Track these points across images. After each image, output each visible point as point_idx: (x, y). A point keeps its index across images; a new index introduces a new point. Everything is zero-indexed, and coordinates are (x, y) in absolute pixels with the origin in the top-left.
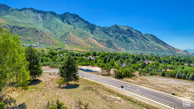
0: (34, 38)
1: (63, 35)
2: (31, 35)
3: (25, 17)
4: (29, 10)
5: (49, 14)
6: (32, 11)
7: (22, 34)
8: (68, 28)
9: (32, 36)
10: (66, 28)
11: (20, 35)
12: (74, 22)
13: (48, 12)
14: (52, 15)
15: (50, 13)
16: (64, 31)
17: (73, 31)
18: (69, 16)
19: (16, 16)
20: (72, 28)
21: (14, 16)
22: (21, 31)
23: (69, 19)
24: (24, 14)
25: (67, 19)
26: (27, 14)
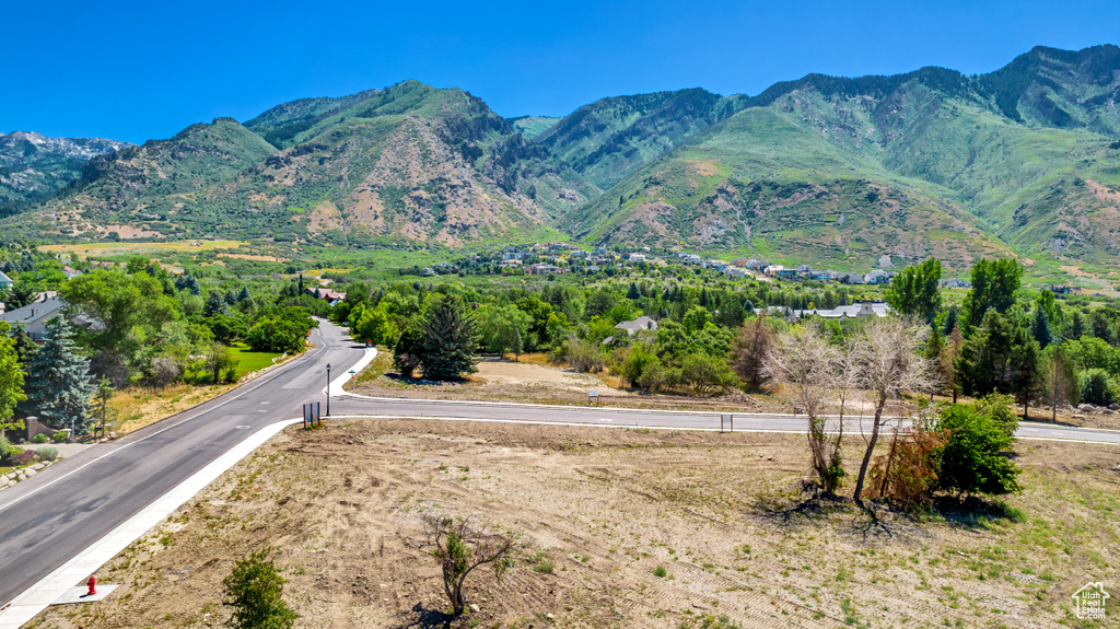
0: (861, 234)
1: (1028, 201)
2: (842, 219)
3: (794, 129)
4: (806, 88)
5: (911, 87)
6: (819, 88)
7: (796, 217)
8: (1060, 150)
9: (845, 226)
10: (1045, 156)
11: (787, 225)
12: (1099, 101)
13: (905, 78)
14: (935, 87)
15: (921, 81)
16: (1032, 174)
17: (1105, 163)
18: (1055, 67)
19: (750, 130)
20: (1089, 151)
21: (744, 135)
22: (788, 203)
23: (1057, 88)
24: (786, 117)
25: (1043, 95)
26: (798, 111)
